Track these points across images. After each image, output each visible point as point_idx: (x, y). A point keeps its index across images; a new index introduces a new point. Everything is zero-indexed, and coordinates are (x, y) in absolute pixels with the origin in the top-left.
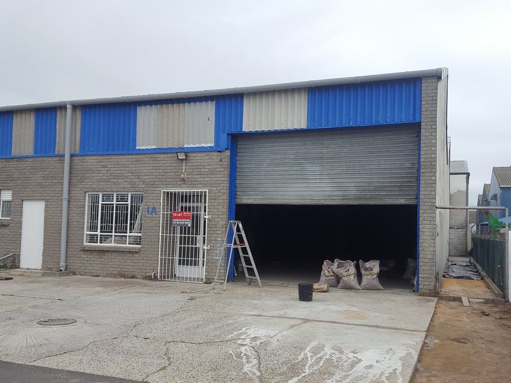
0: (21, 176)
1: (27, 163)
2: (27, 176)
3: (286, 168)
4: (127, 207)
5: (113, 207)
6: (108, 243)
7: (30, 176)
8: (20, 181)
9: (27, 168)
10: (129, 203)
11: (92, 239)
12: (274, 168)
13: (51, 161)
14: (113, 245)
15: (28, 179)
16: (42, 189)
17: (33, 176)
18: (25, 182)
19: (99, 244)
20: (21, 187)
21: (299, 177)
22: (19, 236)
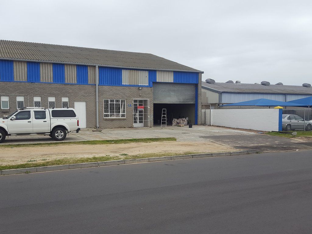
4: (120, 105)
5: (114, 105)
6: (113, 117)
10: (120, 103)
11: (107, 116)
14: (115, 117)
18: (75, 94)
19: (109, 117)
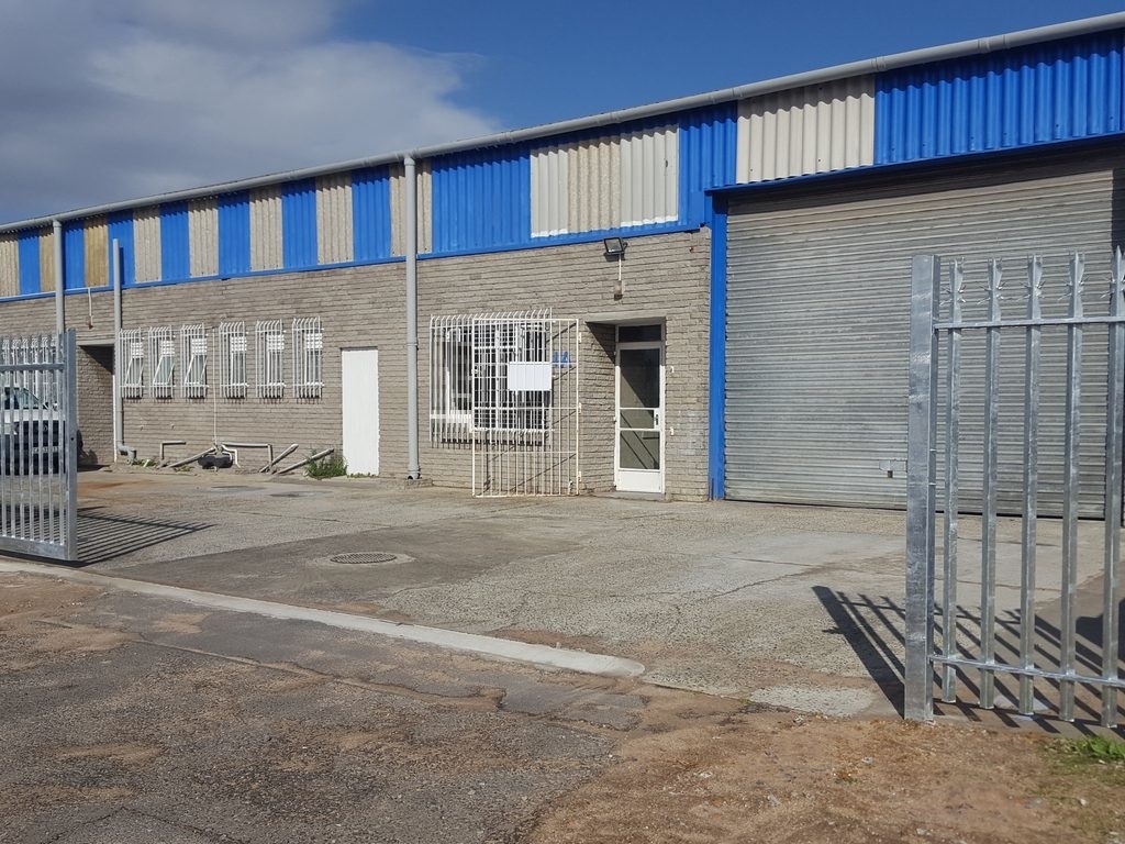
0: (335, 303)
1: (342, 277)
2: (345, 303)
3: (828, 427)
6: (488, 426)
7: (349, 302)
8: (334, 313)
9: (344, 287)
12: (804, 426)
13: (383, 271)
14: (497, 428)
15: (348, 307)
16: (371, 327)
17: (355, 302)
18: (342, 313)
20: (337, 324)
21: (858, 447)
22: (338, 416)
